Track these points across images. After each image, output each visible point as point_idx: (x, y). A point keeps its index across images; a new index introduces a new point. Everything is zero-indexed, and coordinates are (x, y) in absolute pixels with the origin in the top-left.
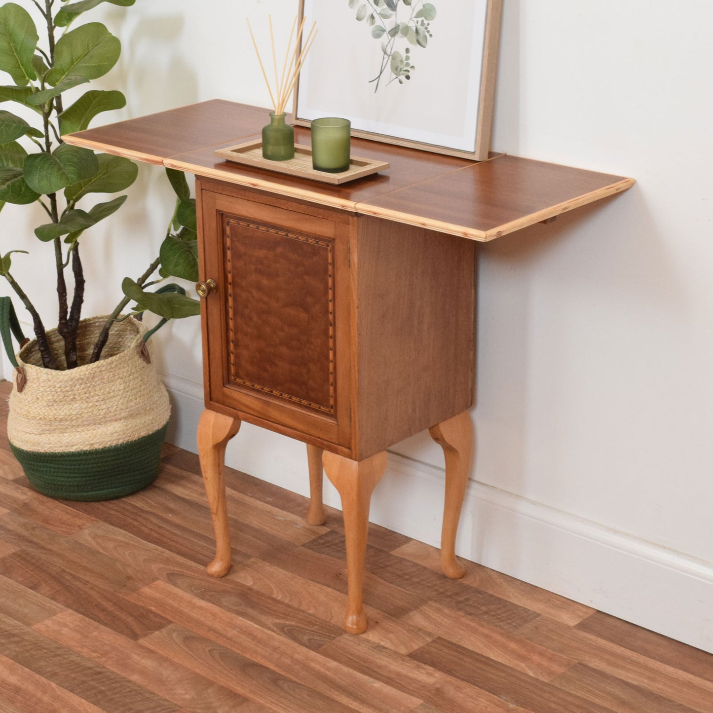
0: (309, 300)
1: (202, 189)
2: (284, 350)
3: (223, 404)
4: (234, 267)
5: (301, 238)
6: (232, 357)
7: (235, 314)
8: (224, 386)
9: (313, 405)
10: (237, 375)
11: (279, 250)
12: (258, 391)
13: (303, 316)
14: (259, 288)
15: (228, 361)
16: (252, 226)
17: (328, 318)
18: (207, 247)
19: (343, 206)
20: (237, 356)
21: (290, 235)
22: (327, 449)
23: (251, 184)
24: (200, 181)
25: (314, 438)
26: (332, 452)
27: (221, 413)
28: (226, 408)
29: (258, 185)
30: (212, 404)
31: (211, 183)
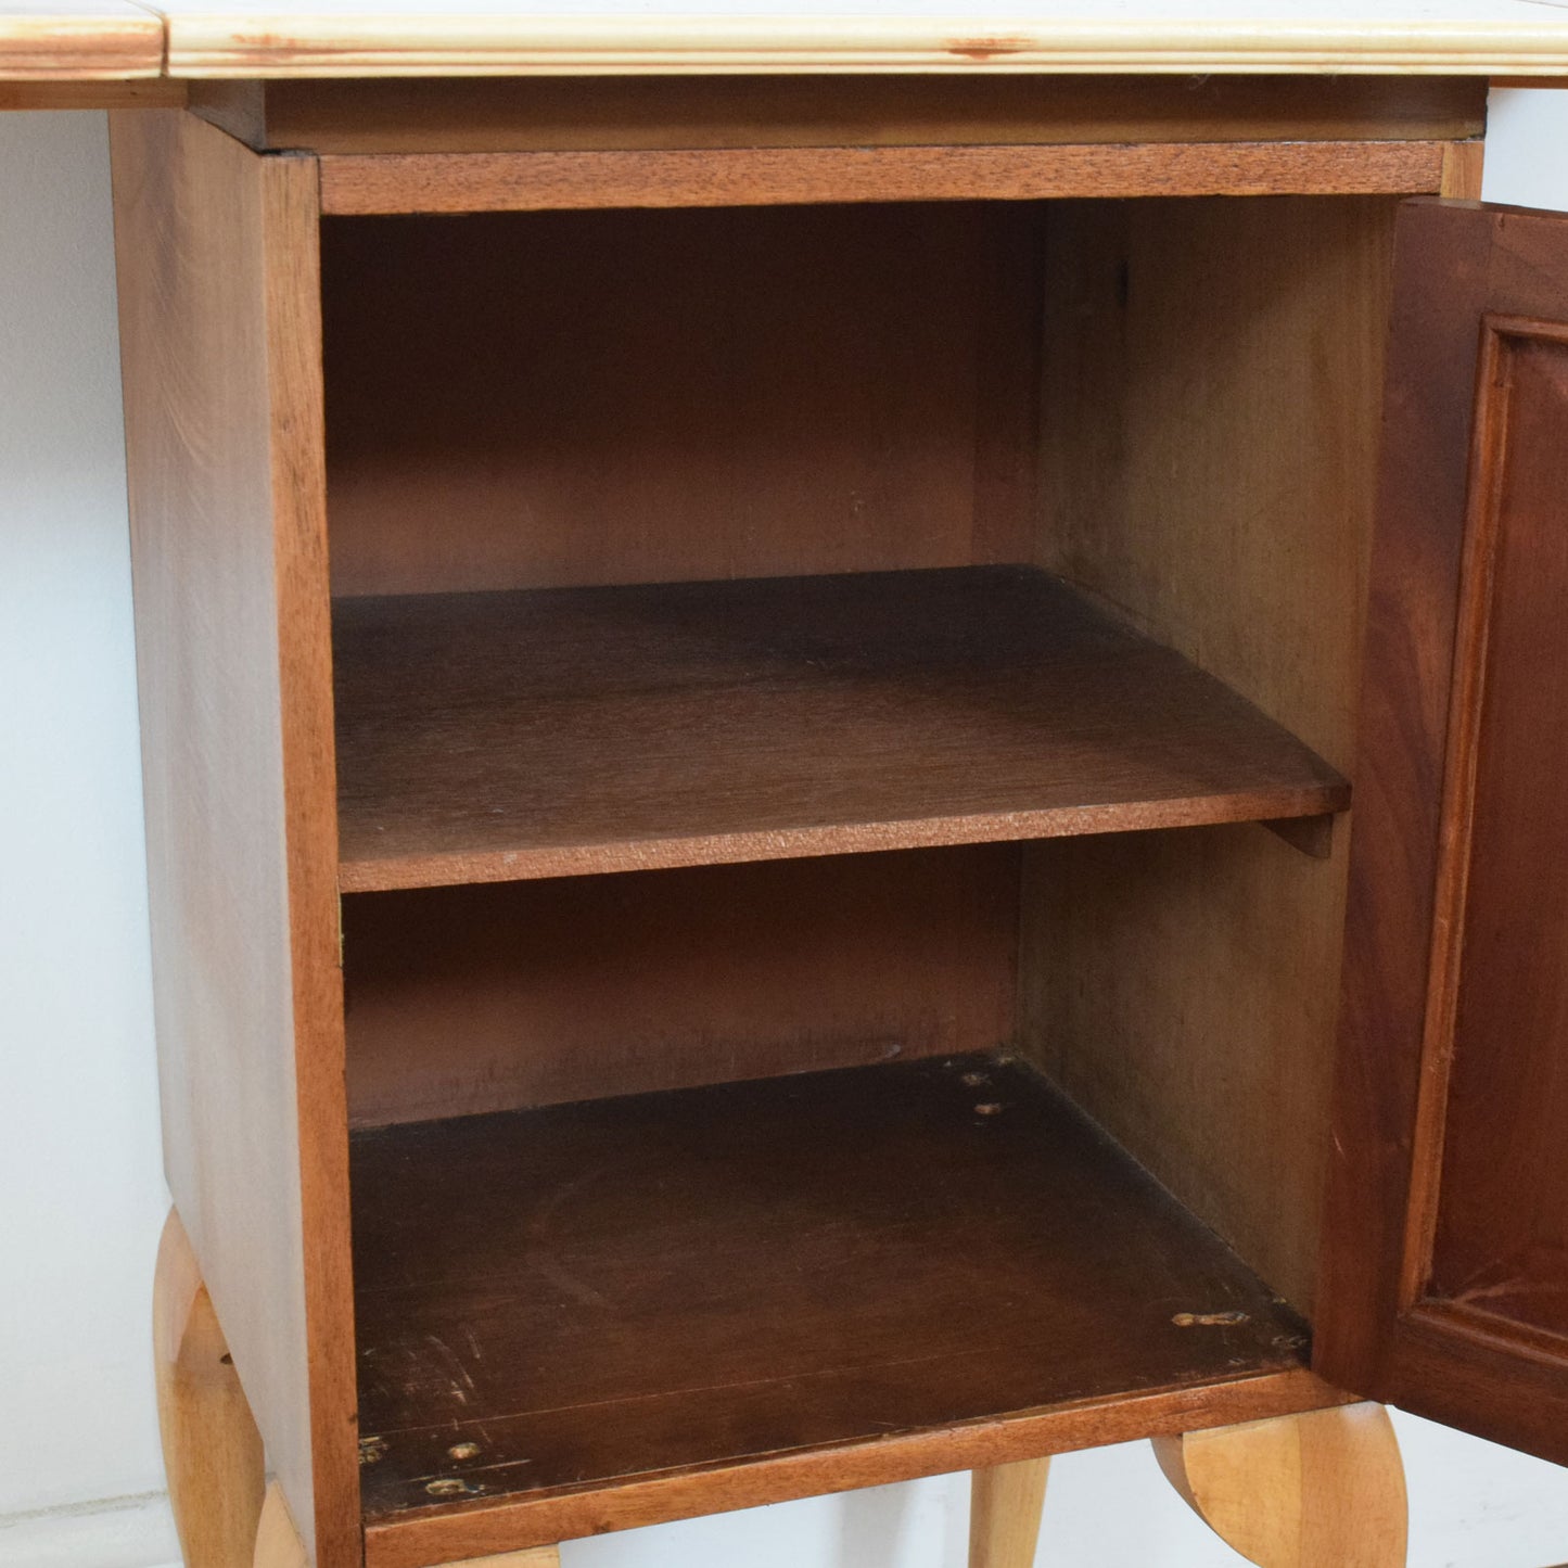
22: (1209, 1417)
23: (955, 51)
24: (311, 160)
25: (1118, 1404)
26: (1237, 1423)
27: (459, 1559)
28: (497, 1515)
29: (1018, 45)
30: (384, 1536)
31: (409, 159)
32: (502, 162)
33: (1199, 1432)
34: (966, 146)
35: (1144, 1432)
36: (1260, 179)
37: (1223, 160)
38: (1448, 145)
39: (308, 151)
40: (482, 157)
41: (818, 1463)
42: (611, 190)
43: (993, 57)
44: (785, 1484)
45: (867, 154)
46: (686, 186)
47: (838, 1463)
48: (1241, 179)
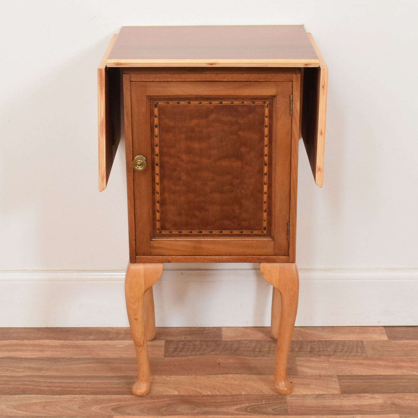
0: (243, 149)
1: (131, 81)
2: (216, 196)
3: (150, 254)
4: (161, 141)
5: (236, 103)
6: (158, 215)
7: (161, 179)
8: (151, 240)
9: (245, 232)
10: (163, 228)
11: (213, 117)
12: (186, 236)
13: (237, 164)
14: (189, 151)
15: (154, 219)
16: (182, 103)
17: (263, 160)
18: (135, 130)
19: (306, 64)
20: (162, 213)
21: (224, 103)
22: (265, 261)
23: (208, 64)
24: (129, 75)
25: (249, 257)
26: (270, 263)
27: (149, 263)
28: (154, 257)
29: (216, 63)
30: (139, 258)
31: (142, 75)
32: (154, 75)
33: (263, 263)
34: (219, 74)
35: (254, 262)
36: (263, 79)
37: (258, 76)
38: (294, 75)
39: (129, 73)
40: (151, 75)
41: (202, 258)
42: (168, 79)
43: (213, 65)
44: (197, 260)
45: (204, 75)
46: (179, 79)
47: (205, 258)
48: (261, 79)
